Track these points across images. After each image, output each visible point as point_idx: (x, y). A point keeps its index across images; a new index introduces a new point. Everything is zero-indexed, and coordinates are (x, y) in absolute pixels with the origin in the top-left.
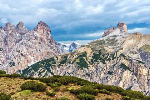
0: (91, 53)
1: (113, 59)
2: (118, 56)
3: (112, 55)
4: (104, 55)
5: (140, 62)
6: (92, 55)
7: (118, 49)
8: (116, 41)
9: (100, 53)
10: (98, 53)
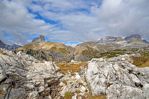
0: (26, 51)
1: (37, 54)
2: (40, 52)
3: (37, 52)
4: (33, 52)
5: (50, 55)
6: (26, 52)
7: (40, 49)
8: (39, 45)
9: (31, 51)
10: (29, 51)
